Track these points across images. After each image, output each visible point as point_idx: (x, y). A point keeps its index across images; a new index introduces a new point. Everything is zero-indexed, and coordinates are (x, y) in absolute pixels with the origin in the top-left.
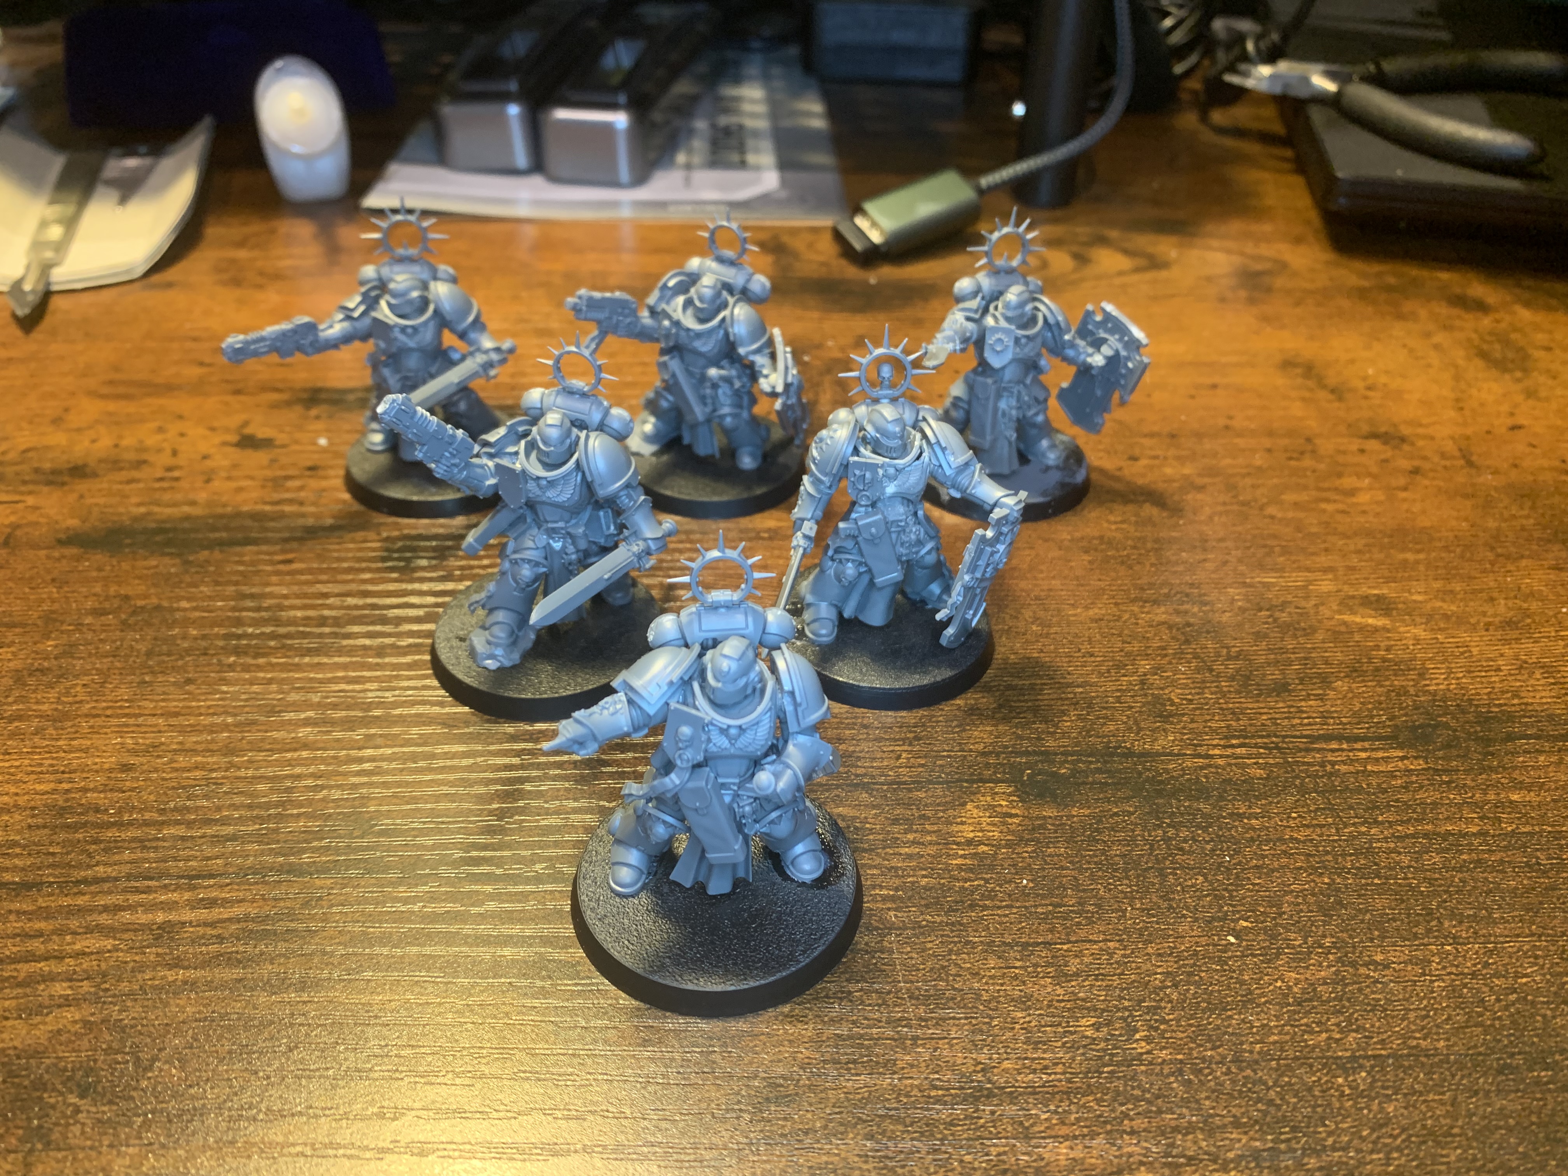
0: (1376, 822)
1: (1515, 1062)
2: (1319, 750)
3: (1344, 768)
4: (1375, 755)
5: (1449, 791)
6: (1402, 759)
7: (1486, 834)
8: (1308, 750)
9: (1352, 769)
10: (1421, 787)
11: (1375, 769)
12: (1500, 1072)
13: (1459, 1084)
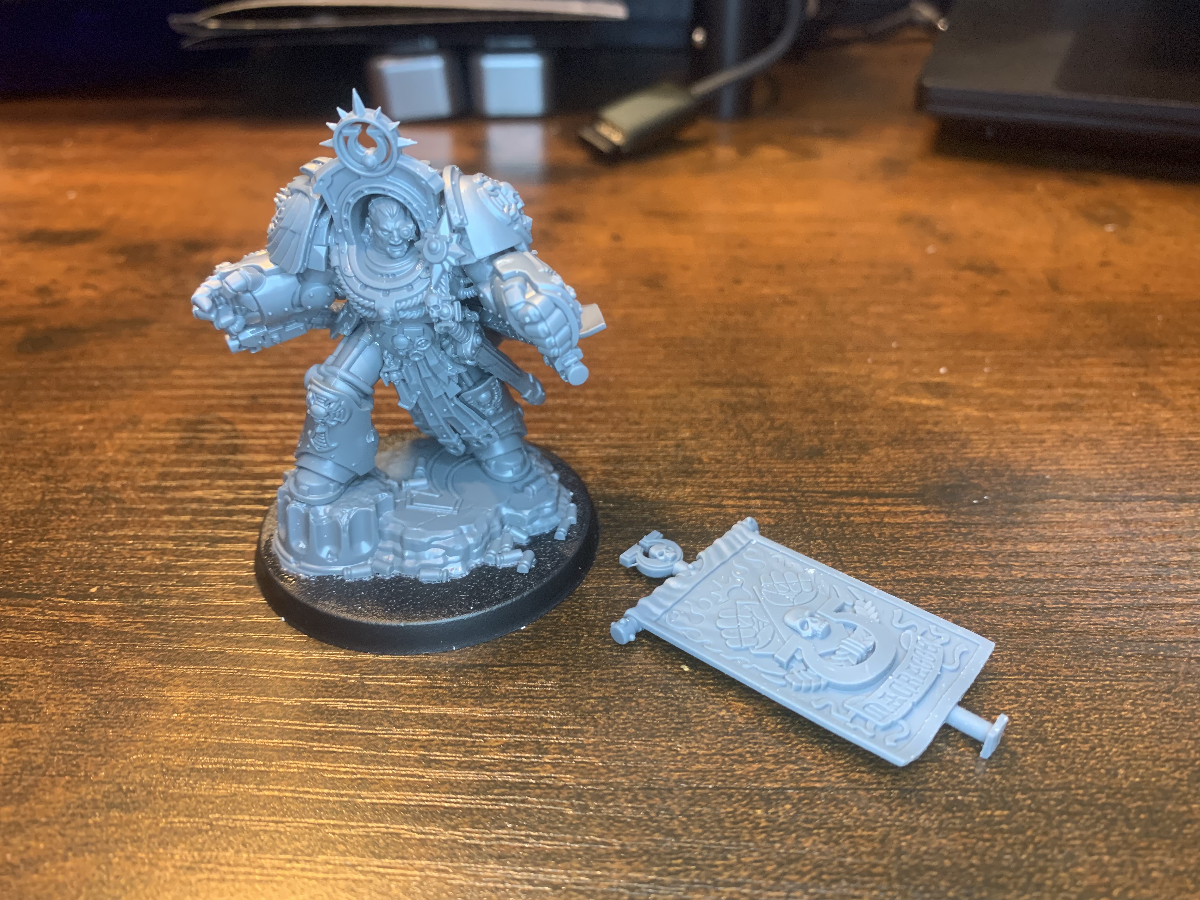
0: (879, 567)
1: (967, 799)
2: (836, 504)
3: (858, 520)
4: (894, 509)
5: (965, 541)
6: (922, 513)
7: (994, 580)
8: (825, 504)
9: (867, 520)
10: (936, 537)
11: (892, 521)
12: (948, 808)
13: (896, 819)
